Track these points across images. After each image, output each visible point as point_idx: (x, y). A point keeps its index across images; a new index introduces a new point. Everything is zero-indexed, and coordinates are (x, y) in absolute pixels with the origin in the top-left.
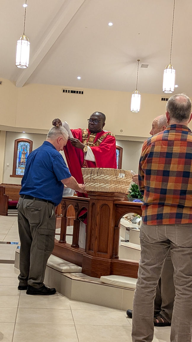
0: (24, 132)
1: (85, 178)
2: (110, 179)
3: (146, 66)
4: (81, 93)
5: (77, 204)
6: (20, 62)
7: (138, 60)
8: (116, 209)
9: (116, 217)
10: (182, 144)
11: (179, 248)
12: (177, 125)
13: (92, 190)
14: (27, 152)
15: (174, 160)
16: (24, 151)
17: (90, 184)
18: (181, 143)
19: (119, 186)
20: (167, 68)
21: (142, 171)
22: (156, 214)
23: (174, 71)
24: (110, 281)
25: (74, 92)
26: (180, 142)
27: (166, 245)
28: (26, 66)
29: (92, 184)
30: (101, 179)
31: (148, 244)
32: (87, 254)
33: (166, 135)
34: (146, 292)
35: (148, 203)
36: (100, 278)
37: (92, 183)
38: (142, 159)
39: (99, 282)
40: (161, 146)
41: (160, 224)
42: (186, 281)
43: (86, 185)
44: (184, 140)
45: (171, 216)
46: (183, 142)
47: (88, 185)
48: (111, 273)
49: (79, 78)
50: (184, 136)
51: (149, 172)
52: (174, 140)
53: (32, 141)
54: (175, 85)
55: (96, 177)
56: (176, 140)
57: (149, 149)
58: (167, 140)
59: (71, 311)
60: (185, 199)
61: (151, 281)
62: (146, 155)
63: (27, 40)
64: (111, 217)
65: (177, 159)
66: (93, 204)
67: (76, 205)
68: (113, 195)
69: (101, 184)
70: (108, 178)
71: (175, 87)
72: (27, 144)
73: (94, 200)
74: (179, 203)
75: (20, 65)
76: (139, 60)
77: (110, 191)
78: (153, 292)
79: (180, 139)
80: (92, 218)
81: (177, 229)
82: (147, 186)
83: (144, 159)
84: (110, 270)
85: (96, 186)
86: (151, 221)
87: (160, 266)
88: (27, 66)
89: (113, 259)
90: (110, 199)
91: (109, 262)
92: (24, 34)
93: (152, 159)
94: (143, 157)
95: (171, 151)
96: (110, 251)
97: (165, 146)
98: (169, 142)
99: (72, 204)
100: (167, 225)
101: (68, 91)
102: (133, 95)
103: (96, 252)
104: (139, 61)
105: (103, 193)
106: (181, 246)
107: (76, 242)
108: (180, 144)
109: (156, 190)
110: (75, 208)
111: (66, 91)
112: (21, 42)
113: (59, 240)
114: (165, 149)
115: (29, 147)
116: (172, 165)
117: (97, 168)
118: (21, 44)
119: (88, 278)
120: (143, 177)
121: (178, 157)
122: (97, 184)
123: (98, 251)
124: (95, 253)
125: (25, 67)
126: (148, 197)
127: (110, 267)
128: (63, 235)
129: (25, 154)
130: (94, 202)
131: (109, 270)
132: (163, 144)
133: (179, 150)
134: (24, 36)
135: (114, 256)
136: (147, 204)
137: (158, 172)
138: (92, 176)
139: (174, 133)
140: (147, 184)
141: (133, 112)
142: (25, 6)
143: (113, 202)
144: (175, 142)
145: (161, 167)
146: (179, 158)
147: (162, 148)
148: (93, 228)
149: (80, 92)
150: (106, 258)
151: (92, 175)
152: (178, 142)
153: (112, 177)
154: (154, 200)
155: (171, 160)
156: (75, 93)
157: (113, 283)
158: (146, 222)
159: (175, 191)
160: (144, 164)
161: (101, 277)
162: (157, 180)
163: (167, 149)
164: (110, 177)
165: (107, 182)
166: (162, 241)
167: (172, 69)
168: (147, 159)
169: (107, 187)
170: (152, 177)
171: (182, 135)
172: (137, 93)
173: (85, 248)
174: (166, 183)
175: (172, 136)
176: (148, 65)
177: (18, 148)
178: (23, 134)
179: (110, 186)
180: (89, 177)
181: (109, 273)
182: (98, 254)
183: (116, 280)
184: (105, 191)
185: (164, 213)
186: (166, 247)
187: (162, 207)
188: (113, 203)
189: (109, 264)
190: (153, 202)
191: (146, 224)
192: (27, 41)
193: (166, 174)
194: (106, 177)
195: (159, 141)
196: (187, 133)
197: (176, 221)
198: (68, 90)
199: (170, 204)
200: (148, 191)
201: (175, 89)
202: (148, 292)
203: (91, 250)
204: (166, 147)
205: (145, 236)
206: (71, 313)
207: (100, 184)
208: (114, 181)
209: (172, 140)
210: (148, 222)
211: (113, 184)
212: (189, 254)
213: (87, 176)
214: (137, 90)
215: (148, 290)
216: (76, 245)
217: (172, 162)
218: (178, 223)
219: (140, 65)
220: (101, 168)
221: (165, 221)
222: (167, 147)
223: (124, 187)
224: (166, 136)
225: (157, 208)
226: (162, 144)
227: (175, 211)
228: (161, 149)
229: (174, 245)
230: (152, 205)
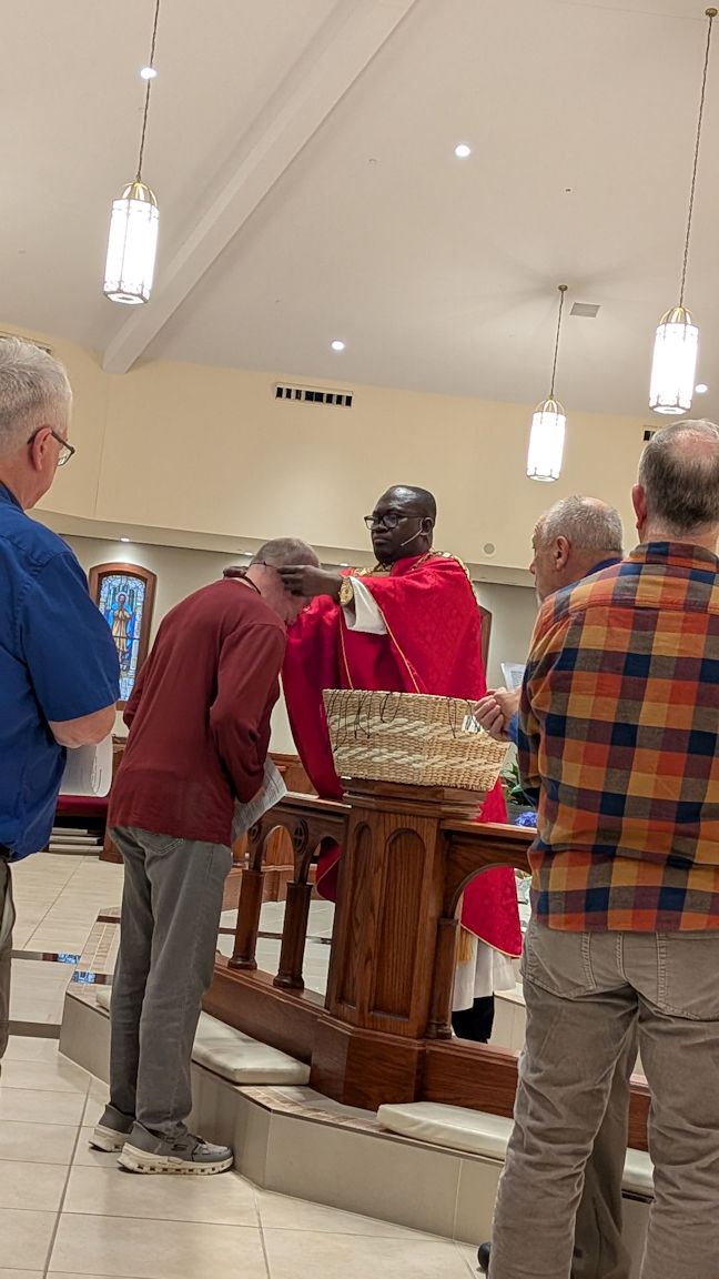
0: (127, 540)
1: (334, 728)
2: (430, 737)
3: (592, 311)
4: (344, 400)
5: (304, 824)
6: (120, 283)
7: (560, 288)
8: (448, 851)
9: (446, 880)
10: (688, 624)
11: (670, 1021)
12: (673, 544)
13: (362, 774)
14: (134, 614)
15: (656, 685)
16: (121, 609)
17: (353, 752)
18: (685, 621)
19: (461, 762)
20: (667, 321)
21: (530, 717)
22: (585, 888)
23: (695, 331)
24: (415, 1123)
25: (318, 397)
26: (682, 614)
27: (623, 1008)
28: (141, 296)
29: (361, 752)
30: (394, 735)
31: (552, 1002)
32: (331, 1015)
33: (630, 585)
34: (541, 1182)
35: (552, 842)
36: (376, 1110)
37: (360, 749)
38: (535, 672)
39: (373, 1126)
40: (606, 628)
41: (597, 927)
42: (695, 1149)
43: (339, 755)
44: (696, 607)
45: (640, 897)
46: (693, 615)
47: (345, 757)
48: (421, 1095)
49: (338, 346)
50: (697, 590)
51: (558, 726)
52: (657, 605)
53: (155, 576)
54: (697, 383)
55: (375, 725)
56: (666, 605)
57: (560, 636)
58: (630, 604)
59: (261, 1233)
60: (696, 836)
61: (564, 1143)
62: (550, 658)
63: (150, 201)
64: (427, 882)
65: (668, 683)
66: (363, 828)
67: (300, 826)
68: (438, 796)
69: (394, 755)
70: (423, 730)
71: (695, 393)
72: (134, 583)
73: (367, 813)
74: (672, 850)
75: (122, 292)
76: (566, 288)
77: (428, 781)
78: (571, 1180)
79: (682, 602)
80: (355, 884)
81: (662, 950)
82: (551, 777)
83: (542, 674)
84: (417, 1081)
85: (377, 759)
86: (563, 916)
87: (597, 1087)
88: (147, 295)
89: (430, 1041)
90: (426, 810)
91: (413, 1051)
92: (140, 176)
93: (570, 678)
94: (537, 663)
95: (644, 649)
96: (418, 1008)
97: (623, 627)
98: (637, 614)
99: (286, 825)
100: (625, 933)
101: (293, 394)
102: (537, 416)
103: (366, 1010)
104: (563, 289)
105: (400, 788)
106: (677, 1012)
107: (293, 970)
108: (681, 624)
109: (583, 798)
110: (296, 842)
111: (289, 391)
112: (129, 208)
113: (231, 956)
114: (623, 641)
115: (140, 595)
116: (646, 705)
117: (383, 693)
118: (128, 214)
119: (330, 1110)
120: (536, 737)
121: (672, 673)
122: (381, 754)
123: (372, 1005)
124: (362, 1012)
125: (138, 301)
126: (553, 822)
127: (415, 1073)
128: (247, 935)
129: (126, 620)
130: (366, 819)
131: (413, 1083)
132: (617, 619)
133: (678, 647)
134: (139, 186)
135: (434, 1027)
136: (550, 846)
137: (593, 729)
138: (363, 720)
139: (661, 579)
140: (549, 772)
141: (535, 478)
142: (148, 73)
143: (439, 823)
144: (660, 613)
145: (609, 712)
146: (675, 677)
147: (610, 634)
148: (356, 920)
149: (339, 400)
150: (401, 1036)
151: (361, 716)
152: (675, 614)
153: (436, 728)
154: (574, 836)
155: (644, 686)
156: (322, 401)
157: (426, 1135)
158: (542, 917)
159: (657, 808)
160: (538, 694)
161: (381, 1107)
162: (588, 760)
163: (630, 643)
164: (430, 728)
165: (417, 746)
166: (607, 990)
167: (686, 324)
168: (551, 677)
169: (415, 765)
170: (571, 745)
171: (690, 588)
172: (553, 411)
173: (324, 994)
174: (624, 773)
175: (651, 588)
176: (598, 306)
177: (102, 600)
178: (121, 547)
179: (426, 764)
180: (349, 725)
181: (411, 1091)
182: (373, 1019)
183: (435, 1122)
184: (409, 780)
185: (612, 886)
186: (621, 1013)
187: (606, 865)
188: (435, 825)
189: (415, 1058)
190: (570, 842)
191: (545, 923)
192: (149, 205)
193: (625, 735)
194: (415, 729)
195: (600, 608)
196: (708, 578)
197: (659, 920)
198: (294, 388)
199: (638, 852)
200: (554, 798)
201: (696, 398)
202: (553, 1182)
203: (347, 1002)
204: (626, 630)
205: (540, 971)
206: (259, 1241)
207: (391, 751)
208: (444, 743)
209: (653, 605)
210: (551, 916)
211: (441, 757)
212: (710, 1045)
213: (343, 721)
214: (551, 397)
215: (554, 1174)
216: (293, 979)
217: (648, 692)
218: (668, 926)
219: (568, 307)
220: (397, 694)
221: (618, 917)
222: (630, 631)
223: (483, 768)
224: (628, 589)
225: (588, 867)
226: (611, 621)
227: (657, 878)
228: (607, 637)
229: (652, 1009)
230: (566, 855)
